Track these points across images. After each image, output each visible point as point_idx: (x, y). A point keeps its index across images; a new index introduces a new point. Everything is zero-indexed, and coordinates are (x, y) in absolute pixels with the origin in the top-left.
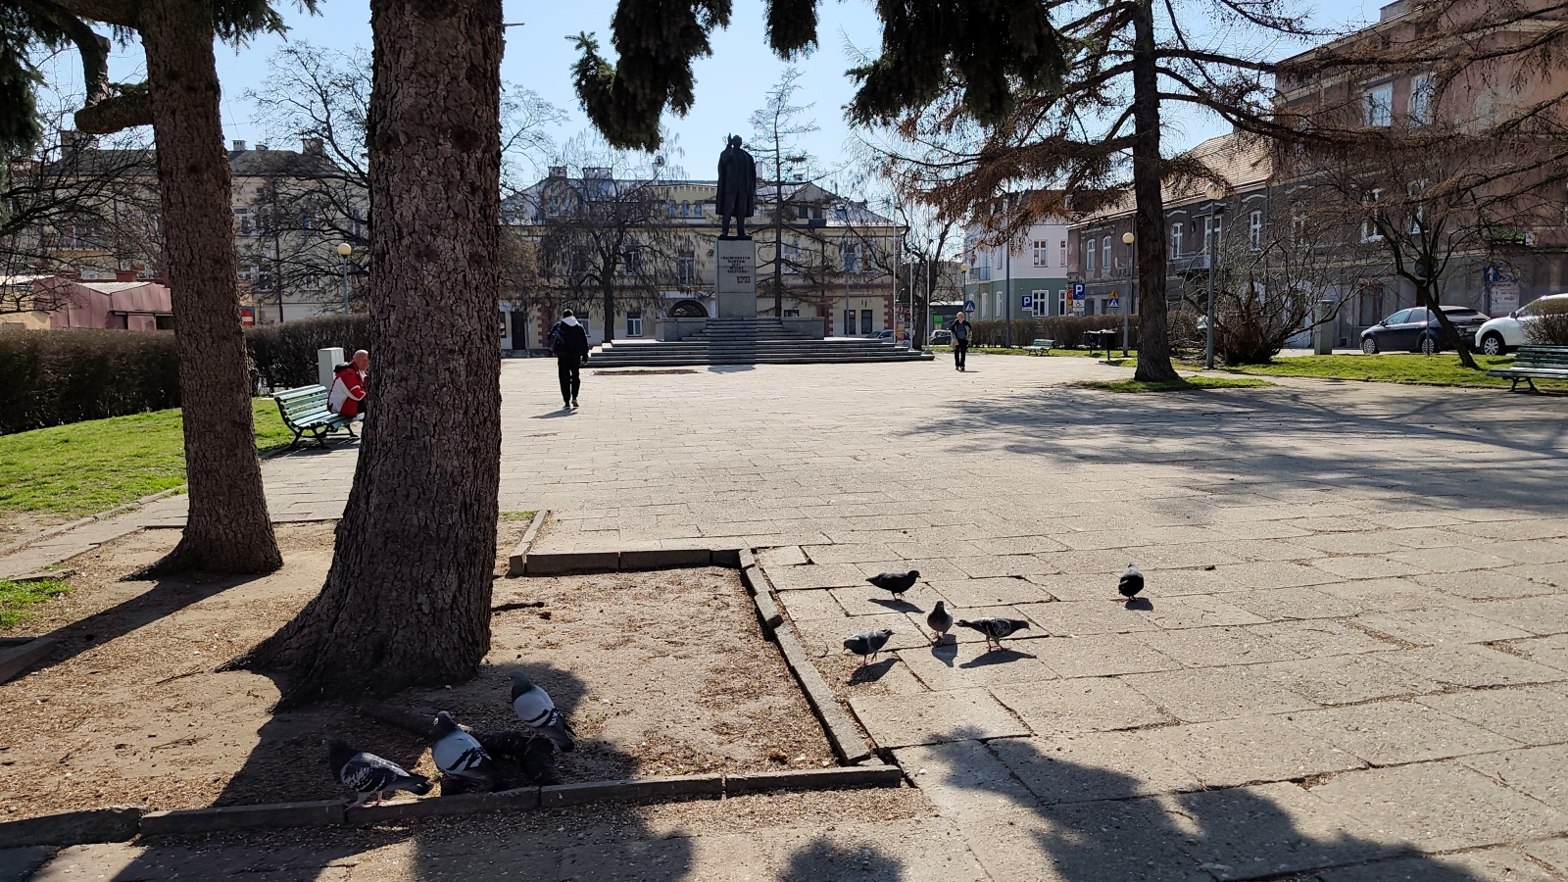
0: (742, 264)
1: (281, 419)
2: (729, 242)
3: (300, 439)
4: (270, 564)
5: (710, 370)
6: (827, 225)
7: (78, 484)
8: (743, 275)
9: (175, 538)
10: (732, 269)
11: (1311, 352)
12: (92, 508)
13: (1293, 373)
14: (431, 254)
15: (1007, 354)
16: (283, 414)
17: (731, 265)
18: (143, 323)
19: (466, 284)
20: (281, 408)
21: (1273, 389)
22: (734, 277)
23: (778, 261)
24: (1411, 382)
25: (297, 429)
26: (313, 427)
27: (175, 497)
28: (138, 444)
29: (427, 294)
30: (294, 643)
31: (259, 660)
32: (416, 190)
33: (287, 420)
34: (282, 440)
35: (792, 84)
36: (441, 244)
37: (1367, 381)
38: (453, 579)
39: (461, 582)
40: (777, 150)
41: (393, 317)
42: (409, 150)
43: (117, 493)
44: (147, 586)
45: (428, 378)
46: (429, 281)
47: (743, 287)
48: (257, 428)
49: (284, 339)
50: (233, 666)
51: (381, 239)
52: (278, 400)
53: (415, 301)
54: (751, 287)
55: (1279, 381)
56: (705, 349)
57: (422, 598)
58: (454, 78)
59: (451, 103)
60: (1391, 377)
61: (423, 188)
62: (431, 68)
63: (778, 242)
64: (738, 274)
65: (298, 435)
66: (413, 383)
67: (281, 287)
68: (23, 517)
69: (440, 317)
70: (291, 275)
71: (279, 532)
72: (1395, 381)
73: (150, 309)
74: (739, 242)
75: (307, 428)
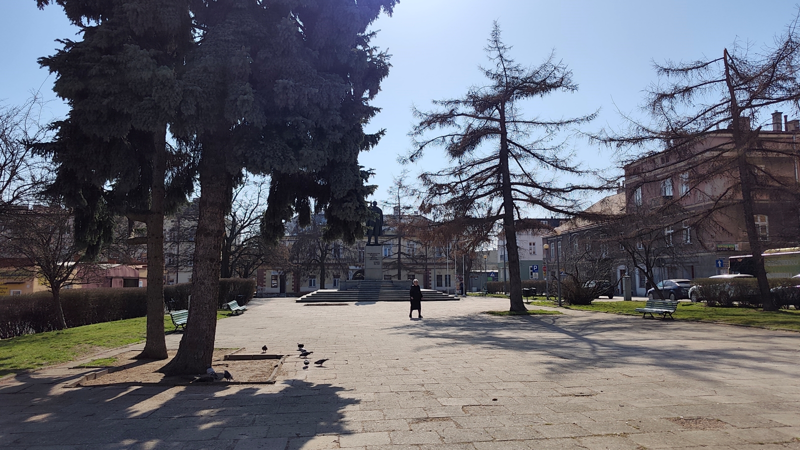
0: (376, 256)
1: (172, 322)
2: (371, 247)
3: (177, 329)
4: (166, 357)
5: (356, 304)
7: (110, 340)
8: (376, 261)
9: (140, 352)
10: (372, 259)
12: (115, 346)
16: (173, 320)
17: (371, 256)
18: (118, 282)
19: (210, 289)
20: (172, 317)
22: (372, 262)
23: (399, 253)
25: (177, 325)
26: (182, 325)
27: (138, 345)
28: (124, 330)
30: (169, 367)
31: (160, 371)
33: (174, 322)
34: (171, 329)
35: (405, 176)
36: (206, 281)
38: (203, 353)
39: (204, 353)
40: (399, 204)
42: (200, 263)
43: (121, 343)
44: (135, 361)
45: (201, 309)
47: (377, 266)
48: (165, 325)
49: (177, 291)
50: (156, 372)
51: (194, 280)
52: (171, 315)
54: (380, 266)
56: (357, 294)
57: (195, 356)
59: (210, 253)
61: (203, 270)
62: (206, 247)
63: (400, 245)
64: (374, 261)
65: (177, 327)
66: (197, 310)
67: (178, 266)
68: (98, 348)
69: (204, 296)
70: (182, 261)
71: (168, 352)
73: (121, 276)
74: (376, 246)
75: (180, 325)
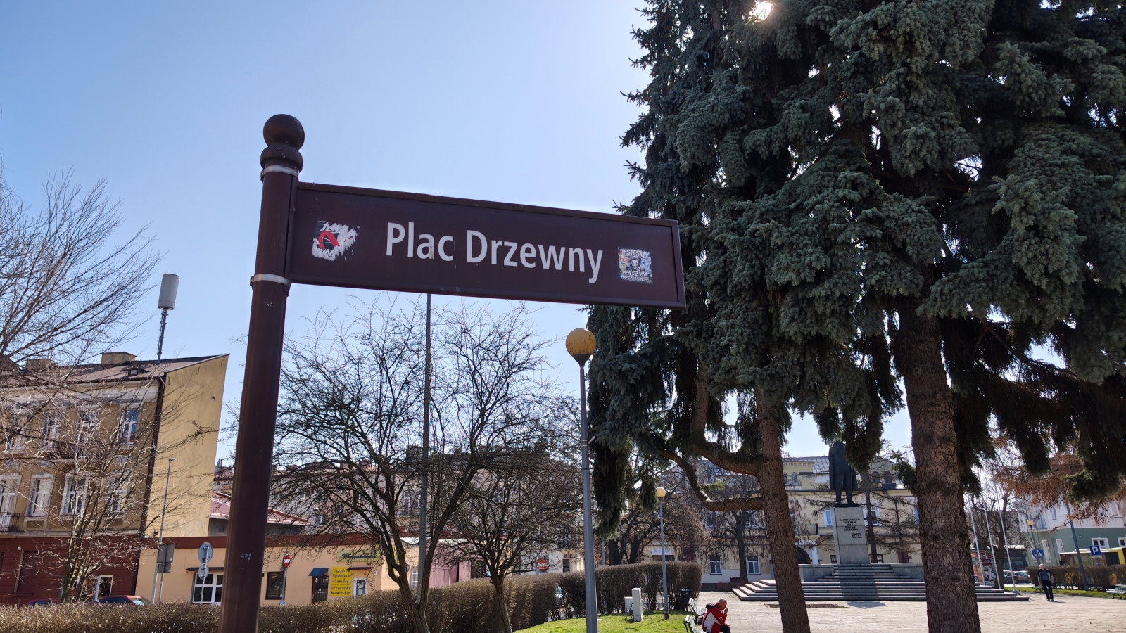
0: (854, 524)
2: (843, 509)
5: (849, 604)
6: (897, 487)
8: (855, 532)
10: (847, 528)
14: (957, 579)
15: (1091, 596)
17: (846, 525)
22: (849, 533)
23: (870, 518)
29: (957, 594)
32: (948, 556)
41: (944, 602)
46: (958, 589)
47: (856, 541)
53: (952, 596)
54: (863, 540)
56: (838, 588)
58: (956, 516)
63: (868, 504)
64: (852, 532)
74: (850, 509)
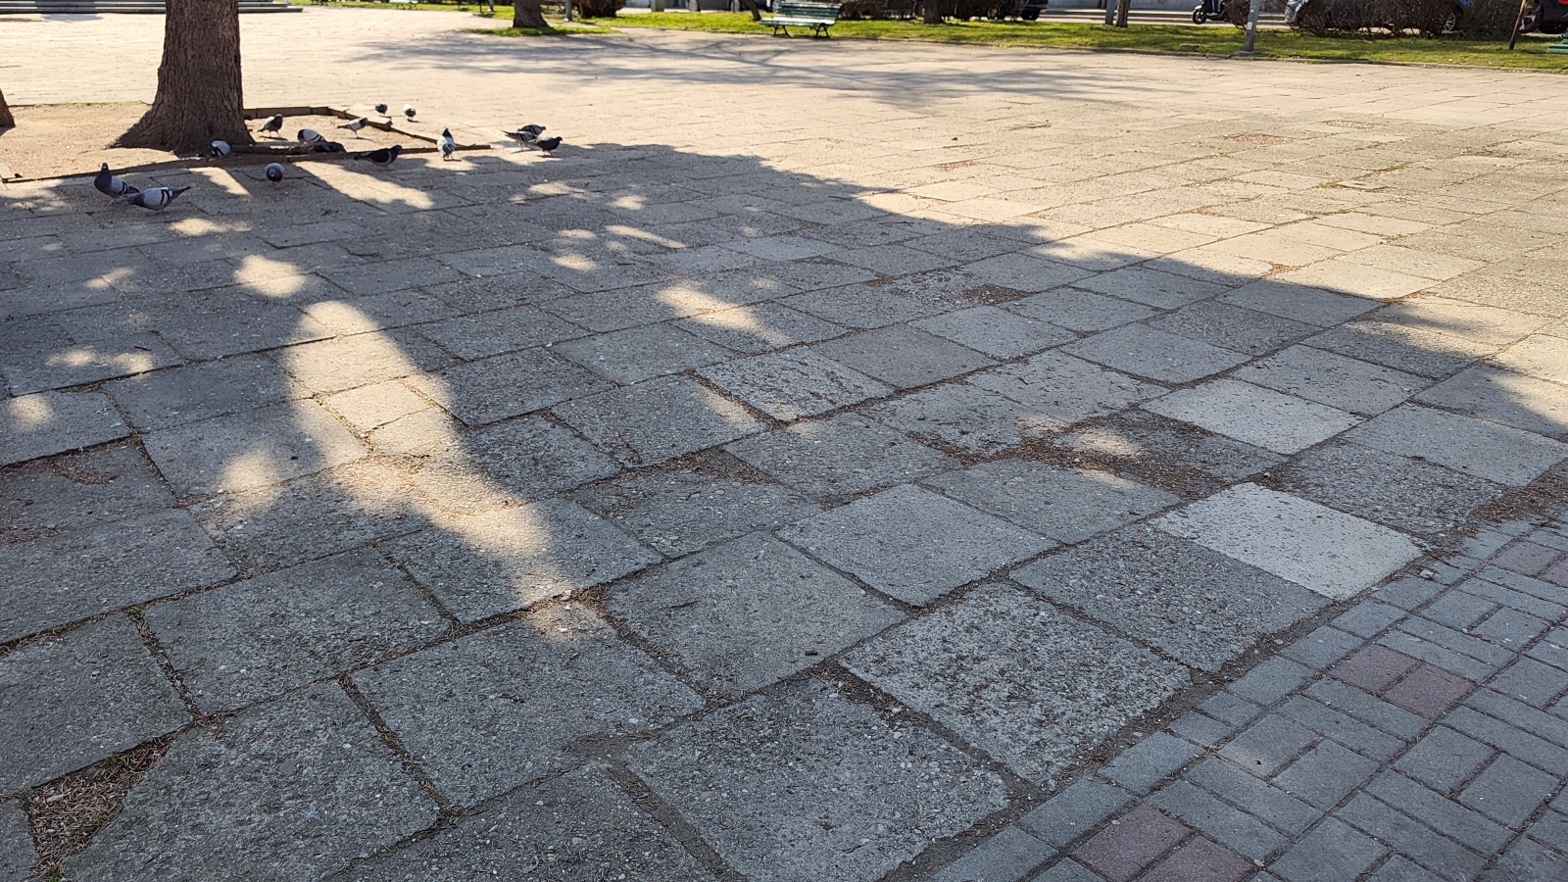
11: (649, 10)
13: (633, 25)
15: (372, 8)
21: (619, 35)
24: (715, 31)
37: (686, 30)
55: (623, 30)
60: (702, 26)
72: (704, 30)
